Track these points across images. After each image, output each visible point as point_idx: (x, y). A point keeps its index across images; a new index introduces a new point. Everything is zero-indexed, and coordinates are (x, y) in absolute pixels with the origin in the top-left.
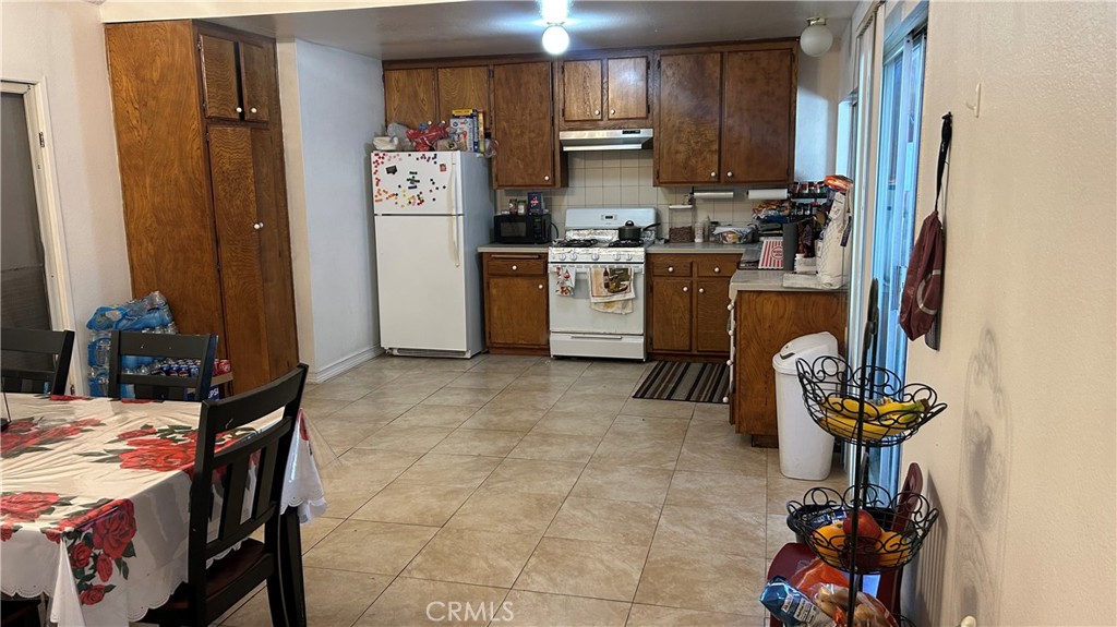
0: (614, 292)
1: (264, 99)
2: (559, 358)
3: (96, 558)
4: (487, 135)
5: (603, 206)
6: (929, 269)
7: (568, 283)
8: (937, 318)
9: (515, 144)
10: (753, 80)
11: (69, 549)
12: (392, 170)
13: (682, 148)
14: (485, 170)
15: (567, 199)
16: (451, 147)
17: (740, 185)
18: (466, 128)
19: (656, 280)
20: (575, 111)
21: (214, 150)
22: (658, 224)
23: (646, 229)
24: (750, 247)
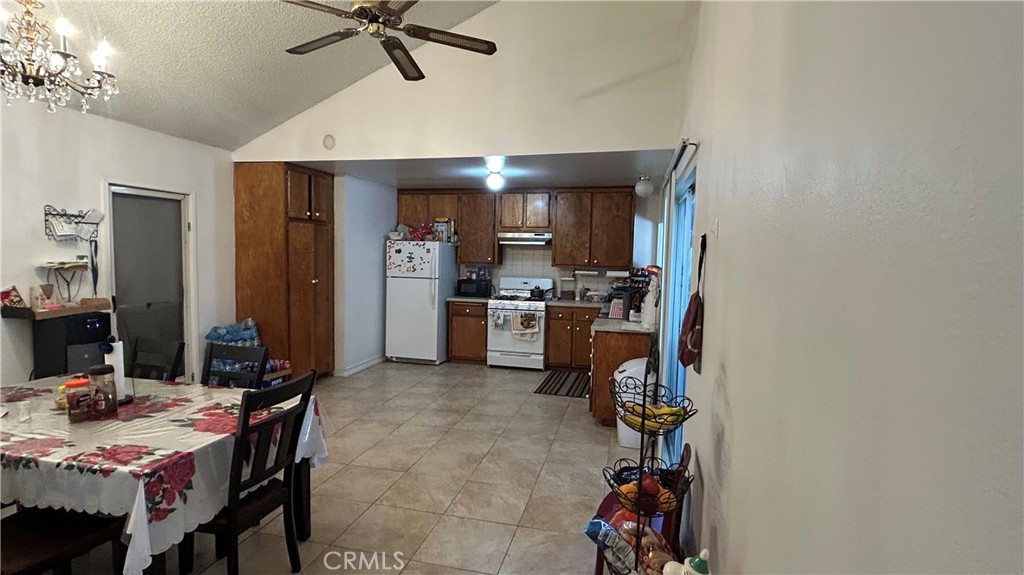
0: (526, 328)
1: (325, 207)
2: (492, 367)
3: (164, 490)
4: (456, 233)
5: (522, 277)
6: (694, 325)
7: (499, 321)
8: (699, 354)
9: (472, 238)
10: (609, 209)
11: (145, 486)
12: (399, 251)
13: (568, 245)
14: (454, 253)
15: (501, 272)
16: (433, 239)
17: (602, 268)
18: (443, 228)
19: (552, 321)
20: (507, 221)
21: (291, 235)
22: (554, 288)
23: (547, 291)
24: (607, 305)
